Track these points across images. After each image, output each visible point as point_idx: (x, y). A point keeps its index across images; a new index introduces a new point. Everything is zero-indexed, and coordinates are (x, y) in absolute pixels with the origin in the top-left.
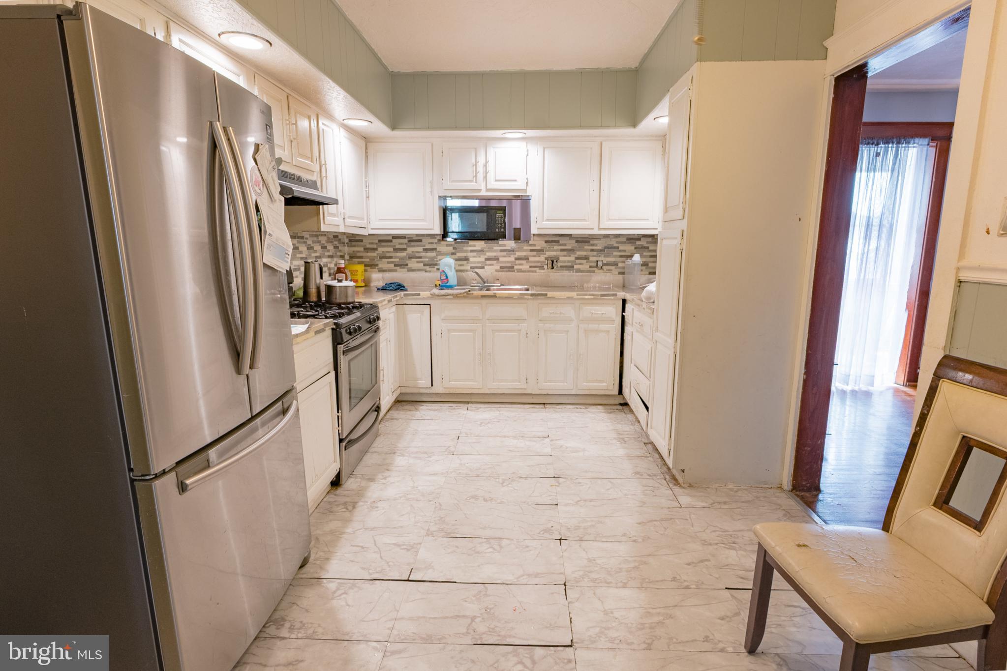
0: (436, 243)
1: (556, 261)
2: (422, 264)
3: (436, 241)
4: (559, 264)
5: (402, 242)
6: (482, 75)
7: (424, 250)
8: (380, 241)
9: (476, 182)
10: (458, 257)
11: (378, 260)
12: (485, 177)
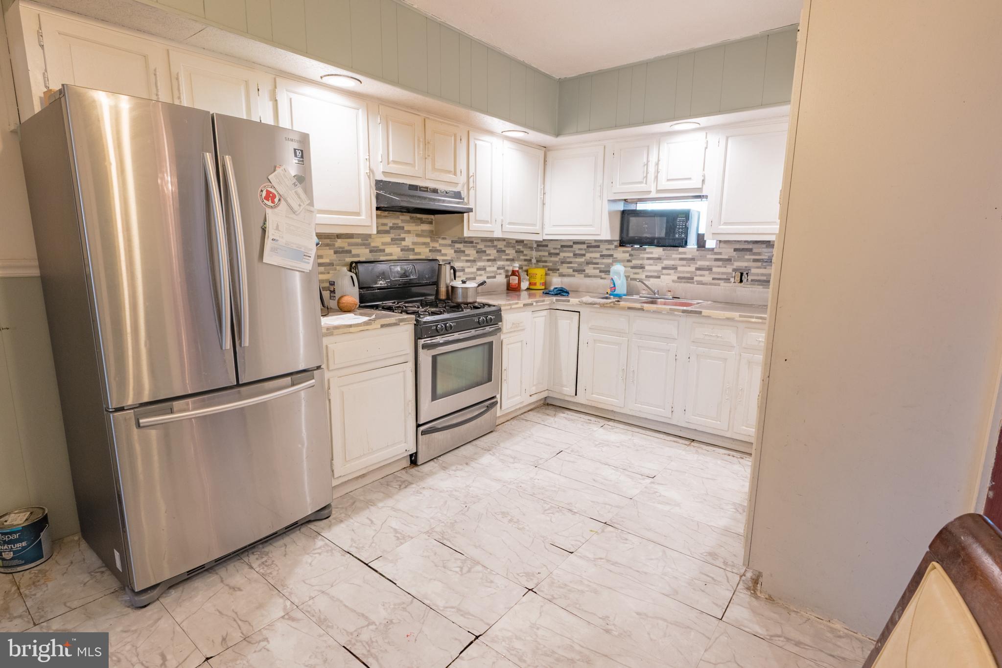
0: (613, 249)
1: (747, 274)
2: (598, 271)
3: (613, 247)
4: (750, 278)
5: (582, 248)
6: (647, 64)
7: (601, 256)
8: (562, 246)
9: (646, 184)
10: (634, 264)
11: (559, 265)
12: (656, 177)
